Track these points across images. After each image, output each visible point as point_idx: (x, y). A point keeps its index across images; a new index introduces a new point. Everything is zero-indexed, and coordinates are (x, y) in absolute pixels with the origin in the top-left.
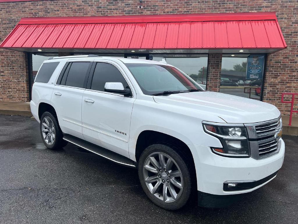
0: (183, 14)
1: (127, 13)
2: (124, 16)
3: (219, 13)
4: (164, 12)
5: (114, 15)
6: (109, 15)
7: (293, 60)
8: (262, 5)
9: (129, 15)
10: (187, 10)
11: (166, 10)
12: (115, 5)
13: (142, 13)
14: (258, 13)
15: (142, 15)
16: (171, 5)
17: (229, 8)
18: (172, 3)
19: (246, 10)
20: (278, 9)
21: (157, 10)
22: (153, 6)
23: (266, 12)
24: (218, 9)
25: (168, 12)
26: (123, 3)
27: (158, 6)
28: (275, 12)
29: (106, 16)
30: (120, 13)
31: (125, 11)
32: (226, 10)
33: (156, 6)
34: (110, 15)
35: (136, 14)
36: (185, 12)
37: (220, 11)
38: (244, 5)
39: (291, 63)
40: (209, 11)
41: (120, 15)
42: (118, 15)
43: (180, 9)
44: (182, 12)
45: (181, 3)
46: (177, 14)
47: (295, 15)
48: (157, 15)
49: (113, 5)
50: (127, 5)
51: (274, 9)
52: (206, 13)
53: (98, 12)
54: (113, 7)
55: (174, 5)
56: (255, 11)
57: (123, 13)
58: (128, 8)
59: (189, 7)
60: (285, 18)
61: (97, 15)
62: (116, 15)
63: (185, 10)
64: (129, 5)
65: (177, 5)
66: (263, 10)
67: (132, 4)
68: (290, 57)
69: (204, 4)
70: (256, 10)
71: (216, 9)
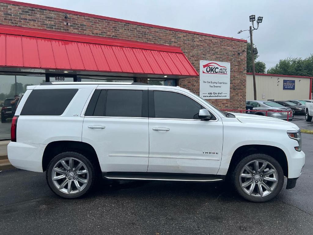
0: (111, 38)
1: (48, 28)
2: (45, 30)
3: (142, 41)
4: (93, 33)
5: (31, 27)
6: (22, 26)
7: (193, 84)
8: (172, 41)
9: (51, 30)
10: (115, 34)
11: (95, 31)
12: (31, 15)
13: (68, 30)
14: (170, 46)
15: (68, 33)
16: (99, 27)
17: (150, 39)
18: (100, 26)
19: (162, 42)
20: (182, 45)
21: (85, 30)
22: (81, 25)
23: (174, 46)
24: (141, 38)
25: (97, 34)
26: (43, 15)
27: (85, 26)
28: (180, 47)
29: (20, 27)
30: (39, 26)
31: (47, 25)
32: (148, 41)
33: (84, 25)
34: (25, 26)
35: (60, 29)
36: (114, 36)
37: (143, 40)
38: (160, 38)
39: (192, 86)
40: (135, 39)
41: (39, 28)
42: (36, 27)
43: (109, 33)
44: (110, 36)
45: (109, 27)
46: (105, 37)
47: (191, 51)
48: (85, 35)
49: (29, 15)
50: (48, 18)
51: (179, 45)
52: (132, 40)
53: (5, 19)
54: (28, 17)
55: (102, 28)
56: (168, 45)
57: (43, 27)
58: (50, 22)
59: (116, 32)
60: (186, 53)
61: (5, 24)
62: (33, 27)
63: (113, 34)
64: (52, 18)
65: (105, 28)
66: (173, 44)
67: (55, 19)
68: (191, 82)
69: (129, 32)
70: (168, 43)
71: (140, 38)
